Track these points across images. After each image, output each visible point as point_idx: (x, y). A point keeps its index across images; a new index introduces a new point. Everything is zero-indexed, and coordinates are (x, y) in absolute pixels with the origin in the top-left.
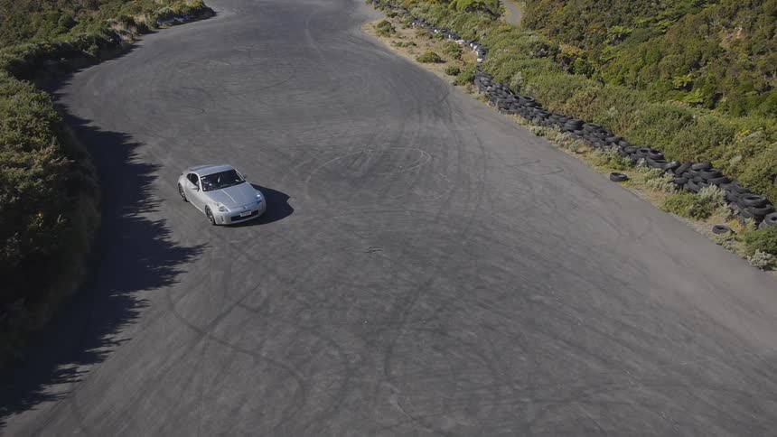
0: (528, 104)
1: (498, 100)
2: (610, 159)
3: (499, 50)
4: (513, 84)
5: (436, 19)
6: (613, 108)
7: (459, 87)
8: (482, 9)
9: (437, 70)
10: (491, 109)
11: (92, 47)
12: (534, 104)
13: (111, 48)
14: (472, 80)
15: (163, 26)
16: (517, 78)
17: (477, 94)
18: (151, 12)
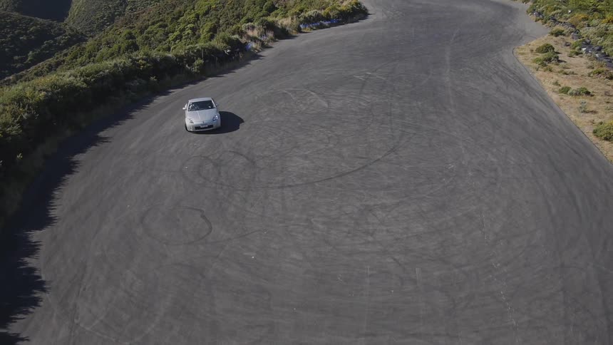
11: (197, 62)
13: (226, 59)
15: (307, 29)
18: (298, 14)
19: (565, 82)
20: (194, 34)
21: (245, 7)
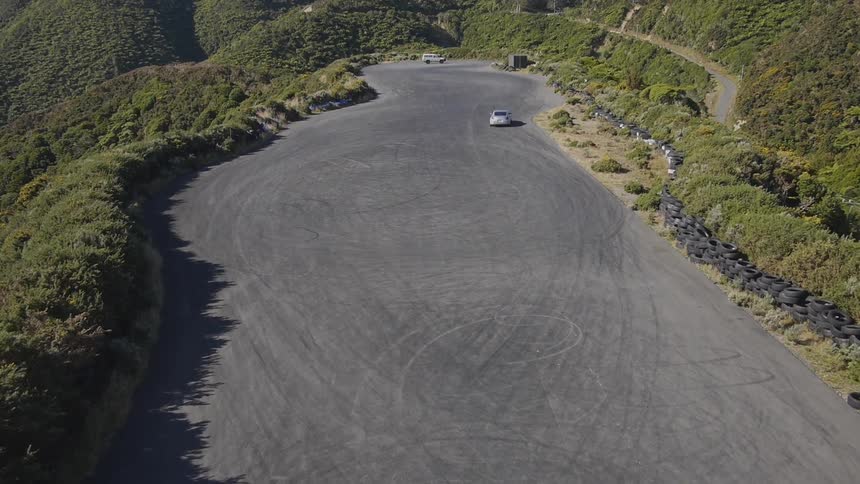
0: (728, 255)
1: (688, 242)
2: (847, 361)
3: (695, 165)
4: (709, 221)
5: (623, 111)
6: (852, 279)
7: (639, 212)
8: (680, 99)
9: (614, 183)
10: (678, 252)
11: (226, 141)
12: (739, 255)
13: (251, 139)
14: (656, 205)
15: (317, 111)
16: (715, 214)
17: (660, 228)
18: (305, 95)
19: (574, 138)
20: (135, 135)
21: (205, 97)
